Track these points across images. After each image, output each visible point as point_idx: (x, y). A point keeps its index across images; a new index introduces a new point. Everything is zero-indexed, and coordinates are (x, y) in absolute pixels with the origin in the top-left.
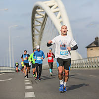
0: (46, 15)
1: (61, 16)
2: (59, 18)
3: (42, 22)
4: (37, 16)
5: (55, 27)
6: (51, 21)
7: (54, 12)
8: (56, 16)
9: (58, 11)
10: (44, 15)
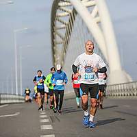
0: (75, 12)
1: (98, 13)
2: (96, 17)
3: (67, 22)
4: (59, 13)
5: (88, 31)
6: (83, 21)
7: (88, 7)
8: (91, 13)
9: (94, 5)
10: (71, 11)
